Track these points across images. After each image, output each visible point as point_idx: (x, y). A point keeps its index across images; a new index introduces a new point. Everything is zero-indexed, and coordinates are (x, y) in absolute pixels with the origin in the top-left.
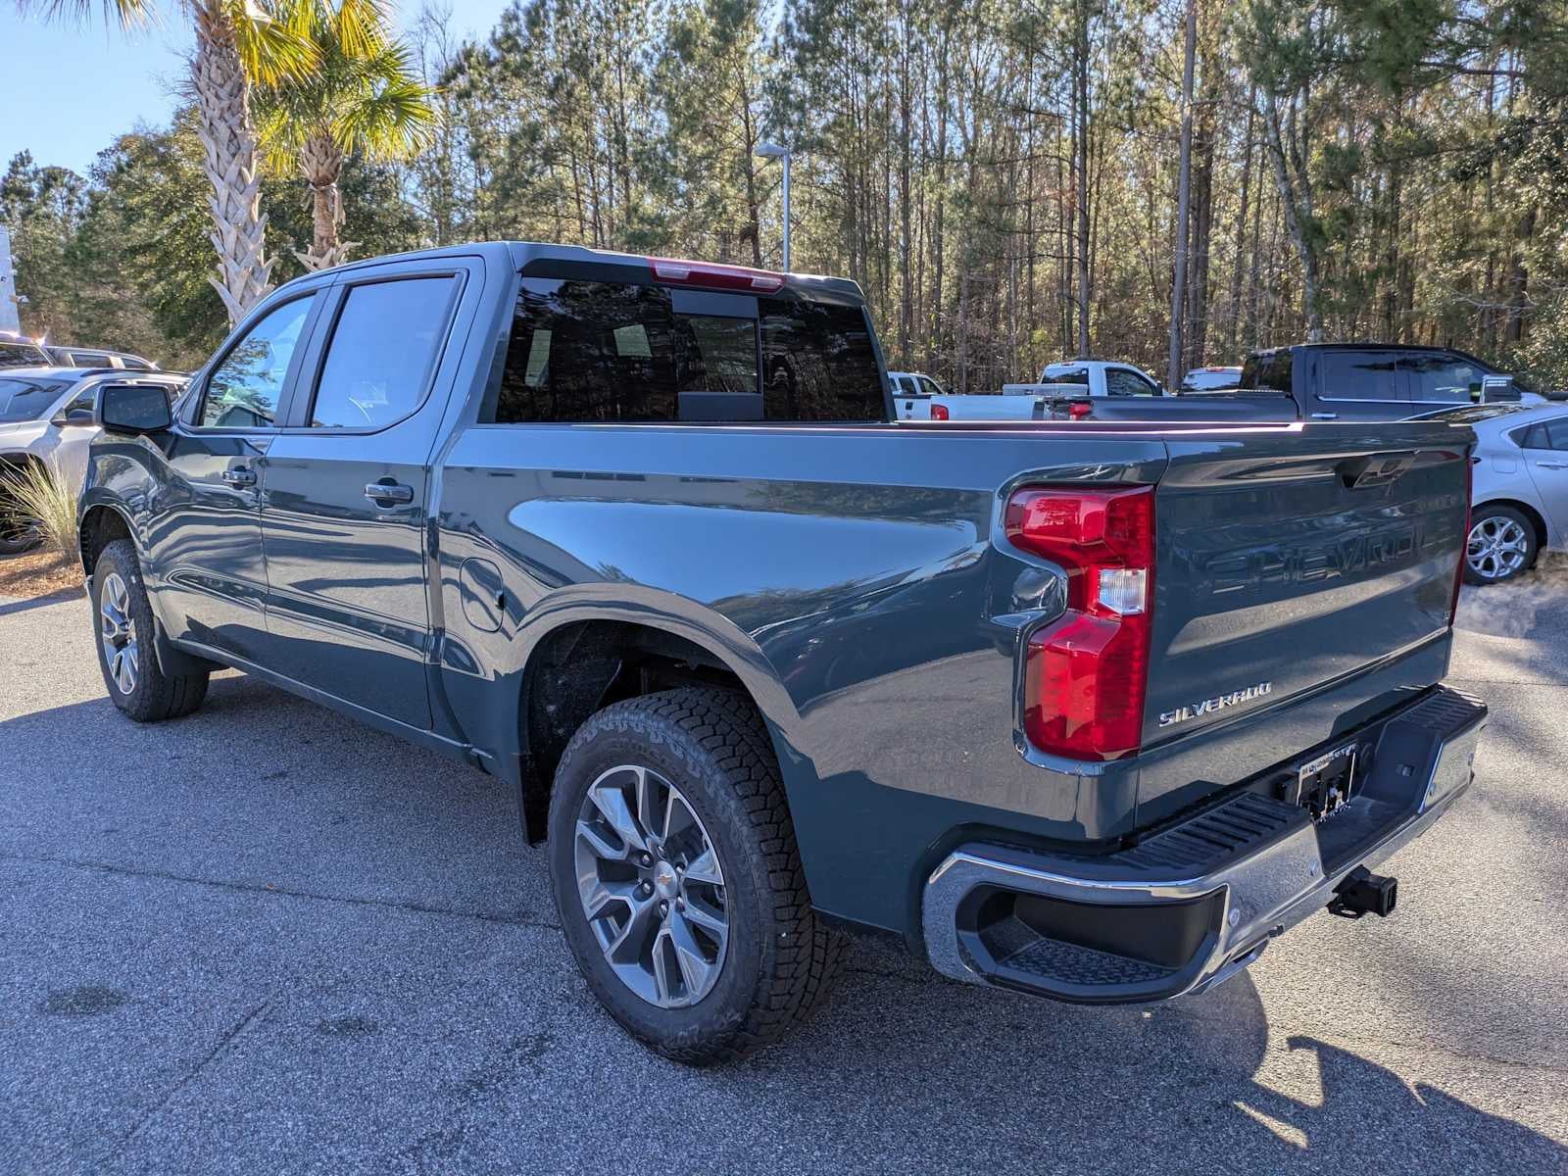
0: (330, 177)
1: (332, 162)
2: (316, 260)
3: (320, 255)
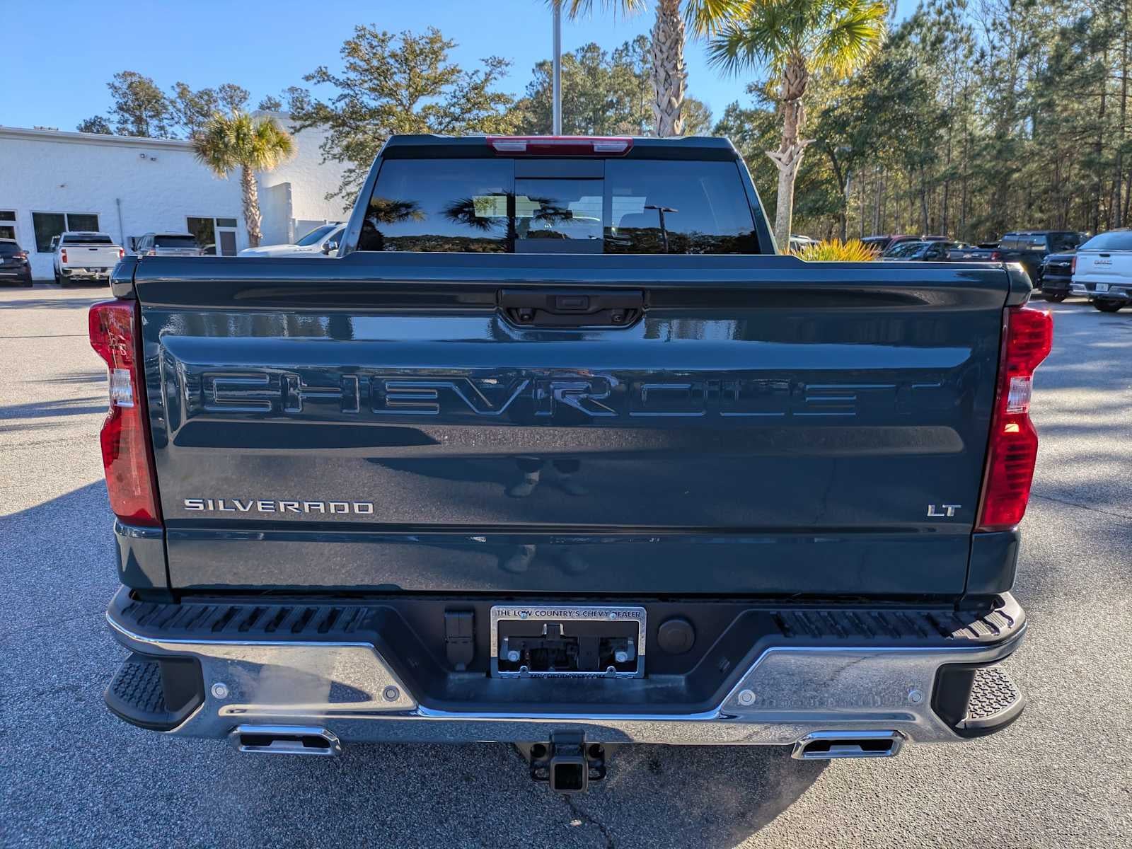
0: (797, 93)
1: (800, 82)
2: (780, 155)
3: (784, 152)
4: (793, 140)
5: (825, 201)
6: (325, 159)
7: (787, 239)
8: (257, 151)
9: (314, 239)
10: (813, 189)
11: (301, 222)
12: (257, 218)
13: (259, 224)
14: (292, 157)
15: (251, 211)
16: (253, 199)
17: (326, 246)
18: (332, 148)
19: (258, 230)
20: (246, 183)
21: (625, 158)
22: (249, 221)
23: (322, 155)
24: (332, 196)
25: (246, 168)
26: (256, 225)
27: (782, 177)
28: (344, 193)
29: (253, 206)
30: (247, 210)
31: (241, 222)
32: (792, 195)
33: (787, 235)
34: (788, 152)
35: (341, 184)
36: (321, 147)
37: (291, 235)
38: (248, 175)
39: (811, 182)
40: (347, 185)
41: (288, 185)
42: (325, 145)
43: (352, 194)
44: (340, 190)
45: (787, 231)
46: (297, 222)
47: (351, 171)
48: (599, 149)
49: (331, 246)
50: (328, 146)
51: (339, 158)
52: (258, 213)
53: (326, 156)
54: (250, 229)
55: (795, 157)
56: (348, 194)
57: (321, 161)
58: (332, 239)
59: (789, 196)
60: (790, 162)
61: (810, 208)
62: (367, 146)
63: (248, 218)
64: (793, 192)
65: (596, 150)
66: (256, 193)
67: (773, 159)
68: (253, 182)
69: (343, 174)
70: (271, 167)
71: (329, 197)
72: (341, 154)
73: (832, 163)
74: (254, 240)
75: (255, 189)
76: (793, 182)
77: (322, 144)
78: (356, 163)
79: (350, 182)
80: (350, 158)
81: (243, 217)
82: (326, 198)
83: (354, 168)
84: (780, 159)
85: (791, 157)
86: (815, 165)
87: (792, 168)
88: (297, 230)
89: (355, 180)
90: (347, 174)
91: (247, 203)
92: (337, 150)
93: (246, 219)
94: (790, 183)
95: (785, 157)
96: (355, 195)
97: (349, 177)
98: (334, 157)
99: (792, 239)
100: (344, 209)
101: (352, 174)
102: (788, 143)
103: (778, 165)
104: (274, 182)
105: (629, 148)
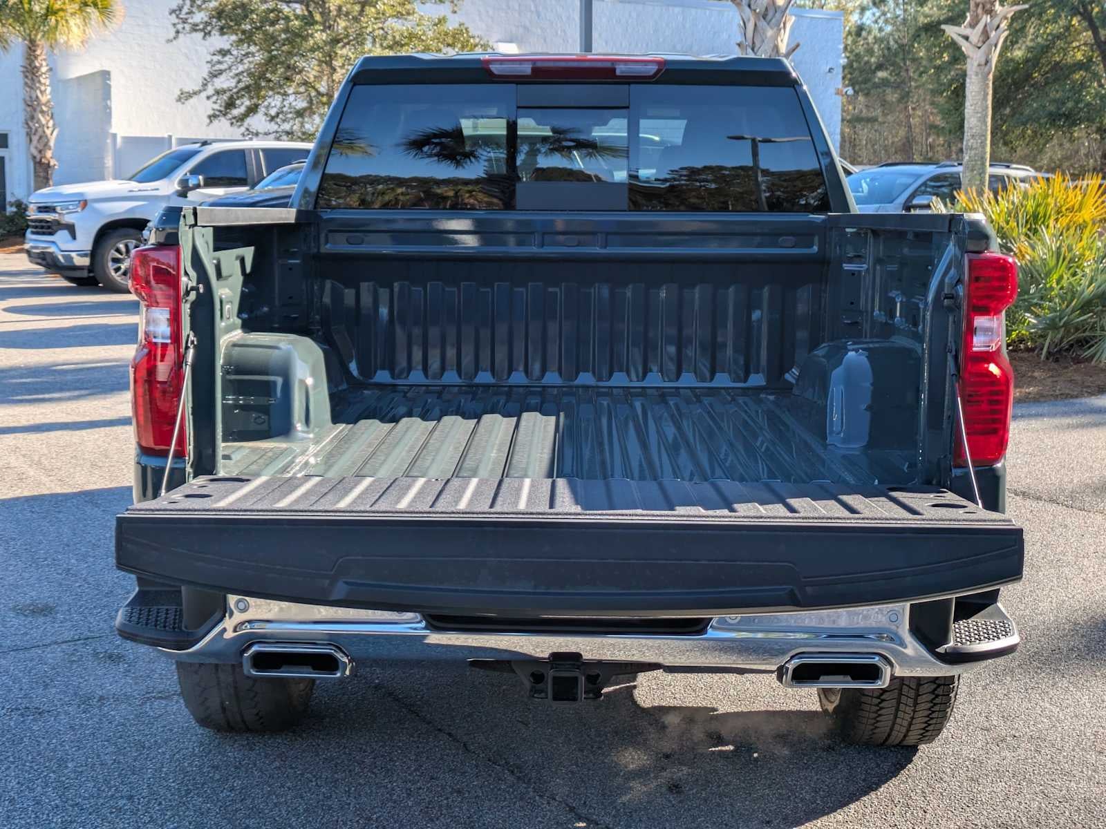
2: (967, 32)
3: (973, 25)
4: (988, 6)
5: (1077, 102)
6: (178, 32)
7: (984, 172)
8: (55, 13)
9: (162, 172)
10: (1056, 80)
11: (129, 140)
12: (48, 132)
13: (52, 143)
14: (114, 25)
15: (39, 121)
16: (44, 99)
17: (184, 182)
18: (190, 13)
19: (49, 154)
20: (31, 72)
21: (656, 83)
22: (35, 138)
23: (174, 25)
24: (190, 95)
25: (32, 46)
26: (46, 145)
27: (971, 67)
28: (210, 91)
29: (42, 112)
30: (32, 118)
31: (17, 140)
32: (990, 98)
33: (983, 164)
34: (980, 26)
35: (205, 75)
36: (173, 11)
37: (109, 162)
38: (36, 57)
39: (1052, 70)
40: (216, 76)
41: (105, 75)
42: (180, 9)
43: (224, 91)
44: (205, 85)
45: (983, 159)
46: (119, 140)
47: (224, 53)
48: (622, 72)
49: (191, 183)
50: (185, 10)
51: (203, 30)
52: (51, 123)
53: (180, 27)
54: (35, 153)
55: (993, 34)
56: (218, 92)
57: (172, 34)
58: (194, 172)
59: (985, 98)
60: (984, 43)
61: (1051, 114)
62: (252, 12)
63: (33, 132)
64: (990, 92)
65: (618, 73)
66: (49, 89)
67: (956, 38)
68: (44, 69)
69: (209, 58)
70: (75, 41)
71: (185, 96)
72: (207, 24)
73: (1090, 33)
74: (42, 173)
75: (48, 82)
76: (991, 77)
77: (175, 7)
78: (234, 38)
79: (221, 72)
80: (222, 31)
81: (23, 131)
82: (179, 100)
83: (227, 46)
84: (967, 38)
85: (985, 35)
86: (1059, 37)
87: (989, 53)
88: (118, 155)
89: (230, 68)
90: (216, 58)
91: (32, 106)
92: (199, 17)
93: (28, 134)
94: (985, 78)
95: (975, 35)
96: (228, 94)
97: (219, 62)
98: (194, 28)
99: (990, 170)
100: (210, 117)
101: (226, 59)
102: (980, 11)
103: (965, 47)
104: (79, 68)
105: (658, 71)
